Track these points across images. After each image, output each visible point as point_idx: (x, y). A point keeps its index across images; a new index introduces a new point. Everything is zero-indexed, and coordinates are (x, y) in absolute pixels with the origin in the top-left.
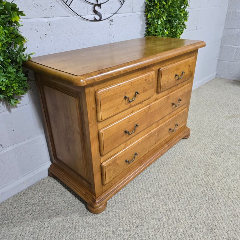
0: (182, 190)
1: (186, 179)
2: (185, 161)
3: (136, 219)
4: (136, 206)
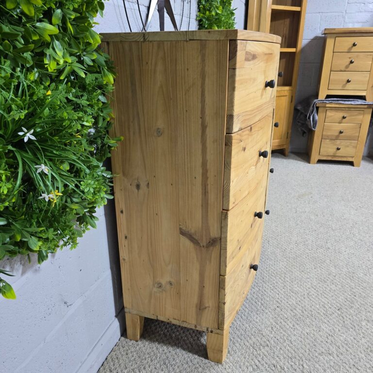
0: (323, 304)
1: (315, 287)
2: (295, 264)
3: (301, 363)
4: (285, 344)
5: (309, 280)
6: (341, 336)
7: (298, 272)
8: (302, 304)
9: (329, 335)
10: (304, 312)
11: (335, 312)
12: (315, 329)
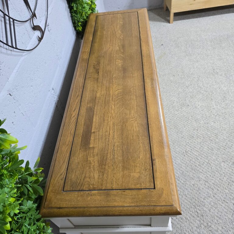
5: (183, 139)
6: (212, 180)
7: (175, 134)
8: (184, 161)
9: (205, 181)
10: (187, 167)
11: (205, 161)
12: (197, 180)
